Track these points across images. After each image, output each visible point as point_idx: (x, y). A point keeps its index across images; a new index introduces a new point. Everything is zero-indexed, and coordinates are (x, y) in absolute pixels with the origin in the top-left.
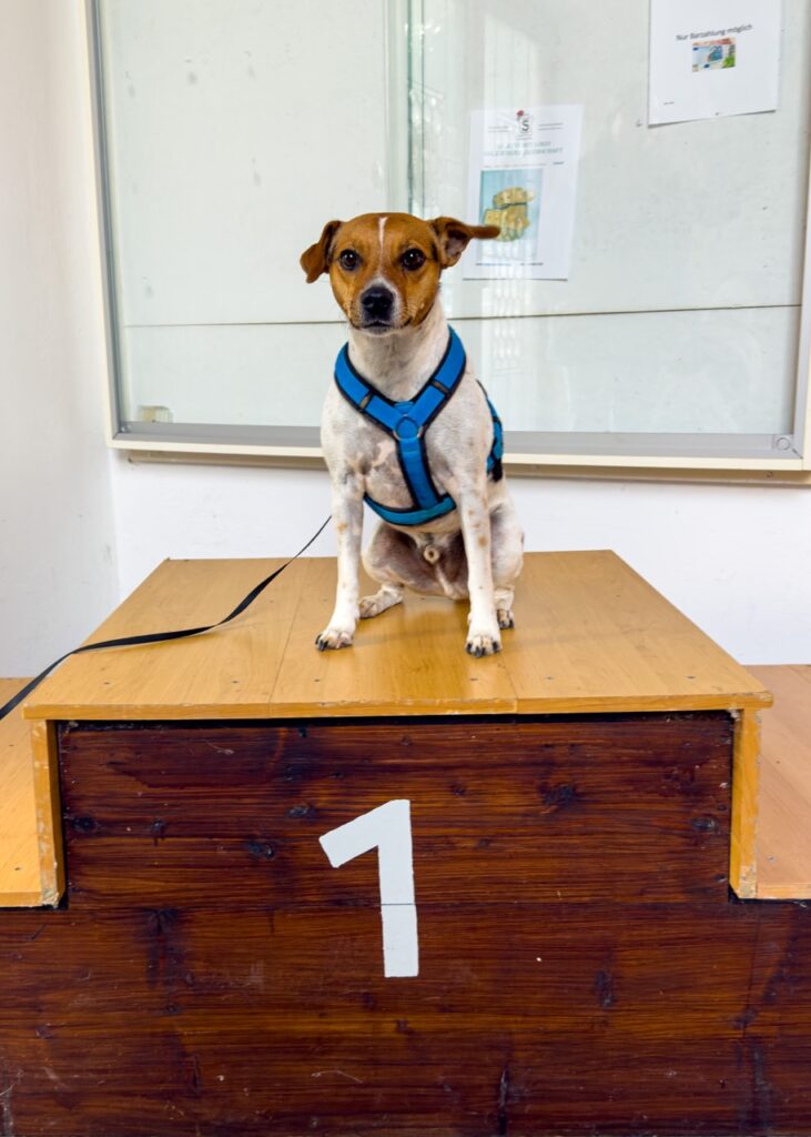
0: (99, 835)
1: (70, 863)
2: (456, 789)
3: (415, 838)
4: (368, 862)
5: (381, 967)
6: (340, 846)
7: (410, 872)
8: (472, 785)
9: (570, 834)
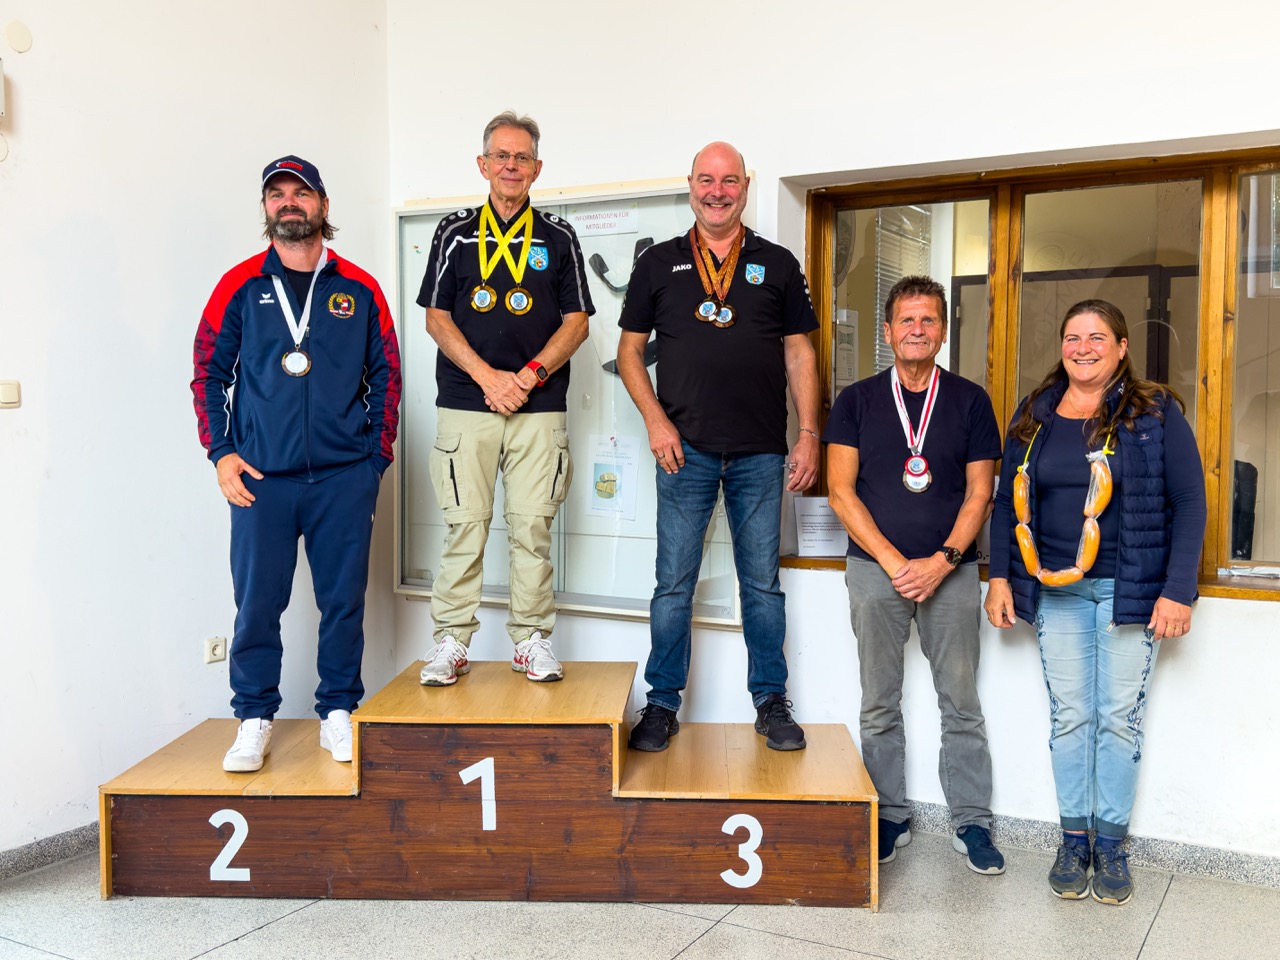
0: (375, 769)
1: (363, 780)
2: (512, 754)
3: (495, 773)
4: (478, 782)
5: (481, 826)
6: (467, 775)
7: (493, 787)
8: (517, 753)
9: (554, 772)
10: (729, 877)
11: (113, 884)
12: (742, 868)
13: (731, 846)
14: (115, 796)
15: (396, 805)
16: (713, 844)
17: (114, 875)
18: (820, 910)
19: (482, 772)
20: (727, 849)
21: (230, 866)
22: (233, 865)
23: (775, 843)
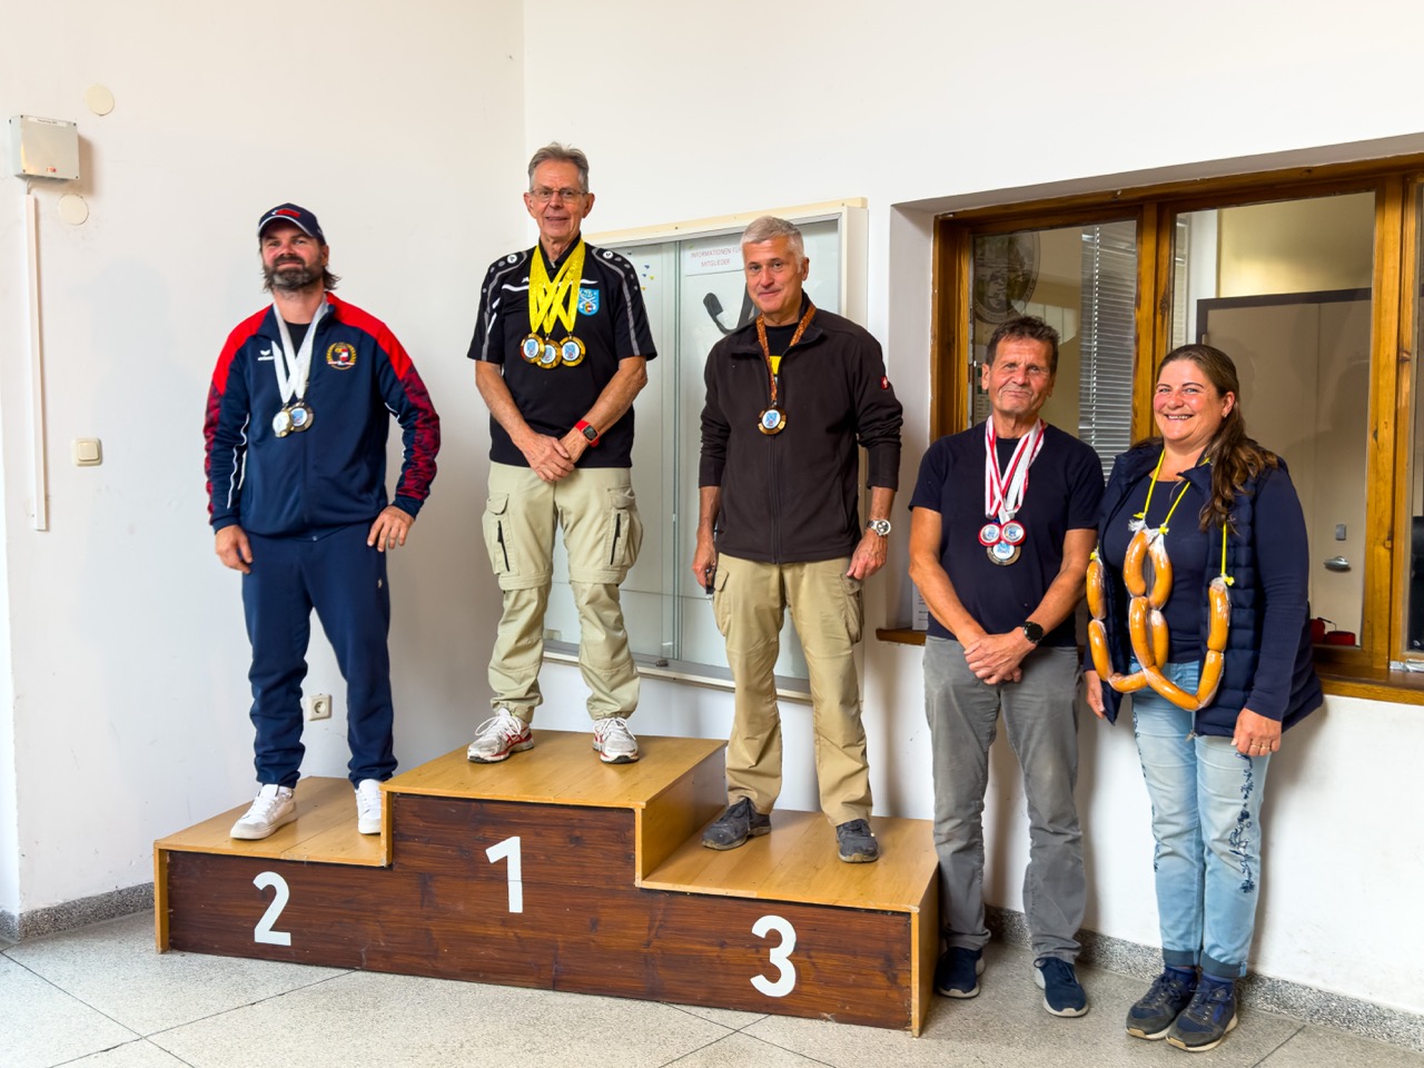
0: (406, 841)
1: (394, 850)
2: (538, 834)
3: (522, 853)
4: (504, 861)
5: (508, 908)
6: (494, 854)
7: (519, 867)
8: (543, 833)
9: (580, 856)
10: (760, 983)
11: (170, 938)
12: (773, 975)
13: (763, 950)
14: (171, 852)
15: (425, 879)
16: (743, 946)
17: (170, 931)
18: (856, 1029)
19: (508, 850)
20: (758, 952)
21: (272, 930)
22: (275, 928)
23: (809, 950)
